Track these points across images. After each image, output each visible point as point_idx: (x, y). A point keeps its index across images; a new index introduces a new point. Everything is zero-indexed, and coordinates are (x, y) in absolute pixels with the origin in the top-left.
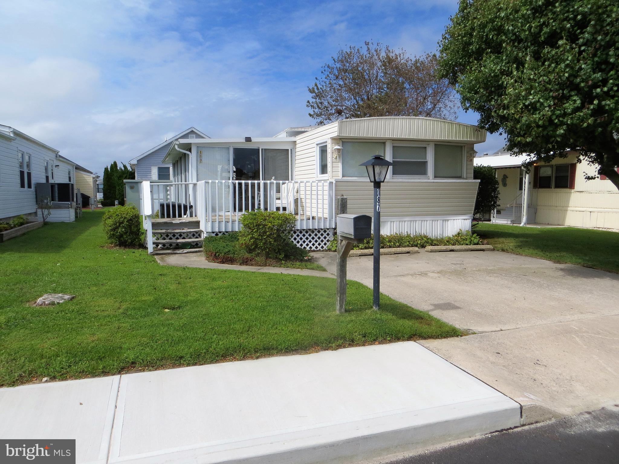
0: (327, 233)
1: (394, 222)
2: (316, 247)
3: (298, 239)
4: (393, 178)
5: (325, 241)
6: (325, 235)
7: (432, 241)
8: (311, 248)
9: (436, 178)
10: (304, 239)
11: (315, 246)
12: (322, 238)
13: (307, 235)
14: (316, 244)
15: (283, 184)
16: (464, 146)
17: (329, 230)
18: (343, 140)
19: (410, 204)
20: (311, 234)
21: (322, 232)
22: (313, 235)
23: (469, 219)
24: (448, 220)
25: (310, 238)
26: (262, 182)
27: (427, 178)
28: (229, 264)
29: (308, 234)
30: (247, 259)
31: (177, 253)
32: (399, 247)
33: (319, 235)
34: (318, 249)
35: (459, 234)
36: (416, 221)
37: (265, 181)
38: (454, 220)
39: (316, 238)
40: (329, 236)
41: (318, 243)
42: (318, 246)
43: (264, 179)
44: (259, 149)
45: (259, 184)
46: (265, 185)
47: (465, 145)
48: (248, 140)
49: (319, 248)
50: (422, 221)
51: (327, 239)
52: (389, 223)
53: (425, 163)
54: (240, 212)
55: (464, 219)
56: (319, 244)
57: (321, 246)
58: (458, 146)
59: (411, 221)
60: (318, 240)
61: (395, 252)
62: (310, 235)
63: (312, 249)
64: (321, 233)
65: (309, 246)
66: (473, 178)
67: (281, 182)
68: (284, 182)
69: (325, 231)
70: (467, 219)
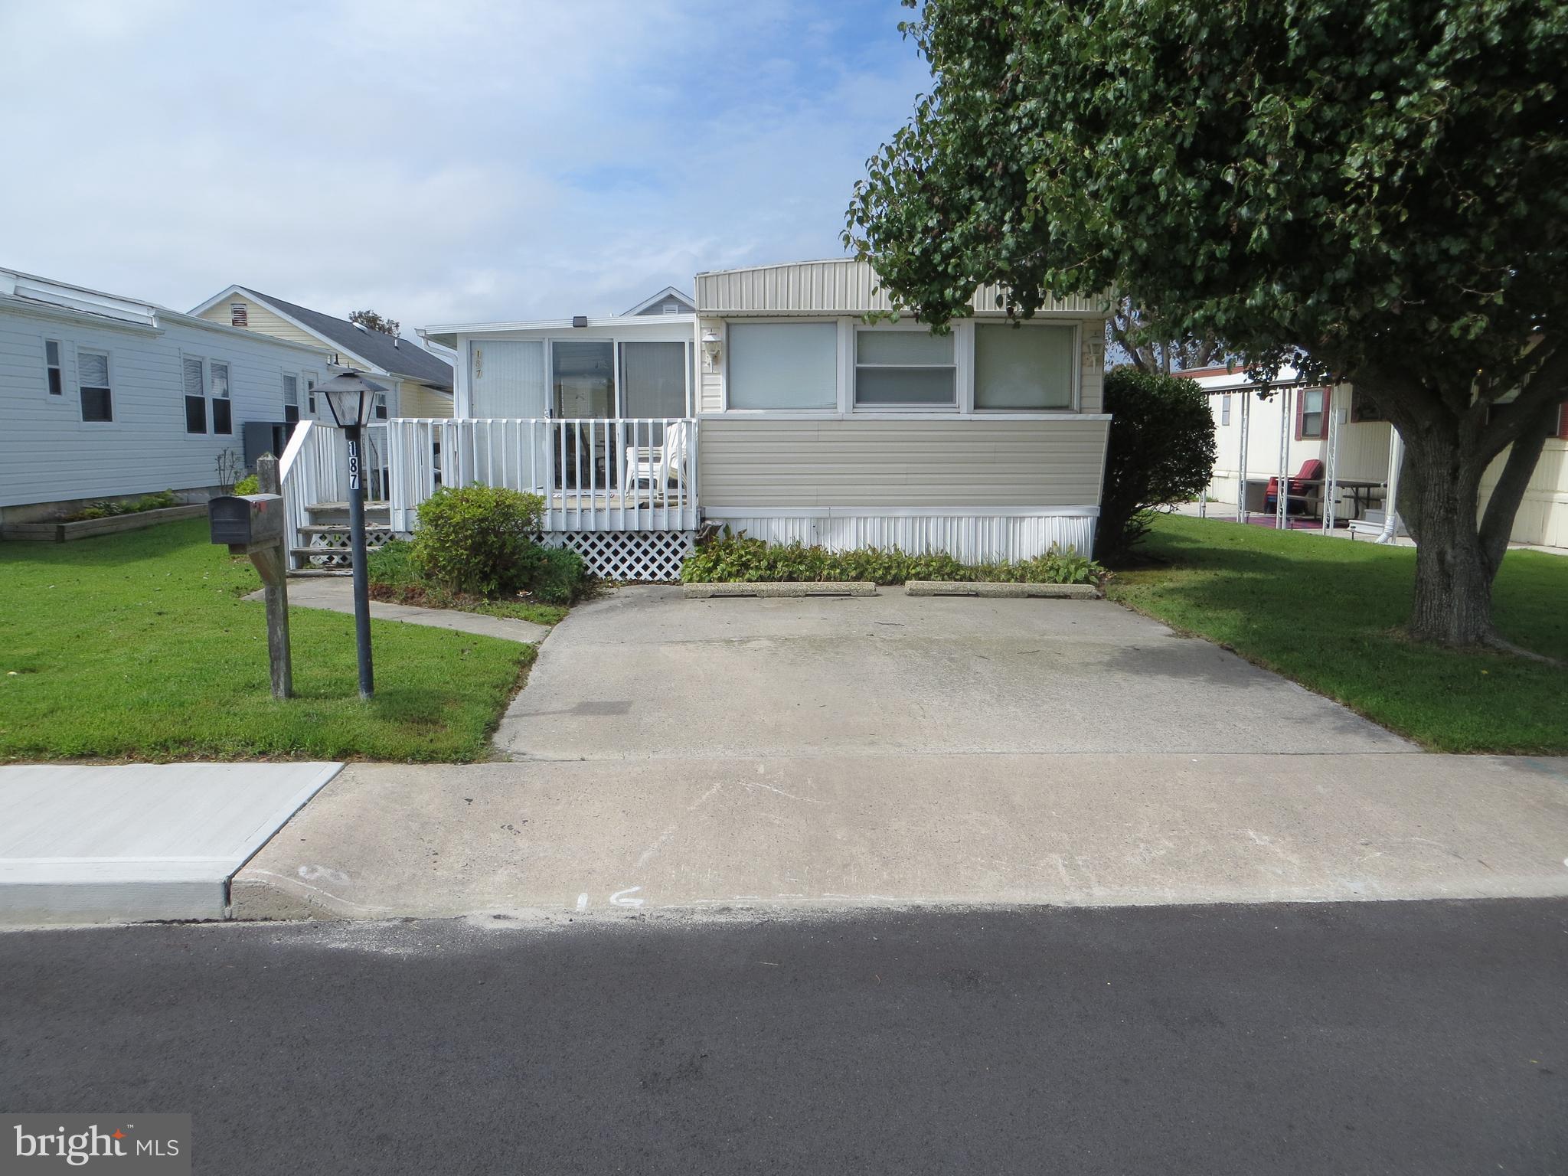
0: (679, 541)
1: (865, 518)
2: (653, 574)
3: (593, 553)
4: (855, 410)
5: (675, 560)
6: (675, 545)
7: (959, 567)
8: (638, 574)
9: (977, 411)
10: (623, 553)
11: (649, 571)
12: (668, 552)
13: (631, 545)
14: (653, 567)
15: (669, 424)
16: (1076, 326)
17: (685, 534)
18: (729, 320)
19: (909, 476)
20: (642, 542)
21: (667, 538)
22: (645, 545)
23: (1087, 517)
24: (1022, 518)
25: (638, 553)
26: (619, 422)
27: (955, 410)
28: (382, 601)
29: (634, 542)
30: (413, 590)
31: (335, 576)
32: (857, 578)
33: (660, 545)
34: (656, 578)
35: (1049, 554)
36: (928, 518)
37: (628, 421)
38: (1039, 517)
39: (653, 553)
40: (686, 548)
41: (656, 564)
42: (657, 571)
43: (626, 414)
44: (612, 344)
45: (612, 426)
46: (628, 428)
47: (1077, 322)
48: (580, 322)
49: (660, 575)
50: (945, 518)
51: (679, 556)
52: (853, 522)
53: (951, 373)
54: (569, 491)
55: (1071, 517)
56: (660, 567)
57: (664, 571)
58: (1060, 327)
59: (914, 518)
60: (656, 556)
61: (807, 591)
62: (638, 545)
63: (642, 578)
64: (664, 541)
65: (635, 571)
66: (1100, 410)
67: (665, 421)
68: (672, 420)
69: (675, 538)
70: (1078, 517)
